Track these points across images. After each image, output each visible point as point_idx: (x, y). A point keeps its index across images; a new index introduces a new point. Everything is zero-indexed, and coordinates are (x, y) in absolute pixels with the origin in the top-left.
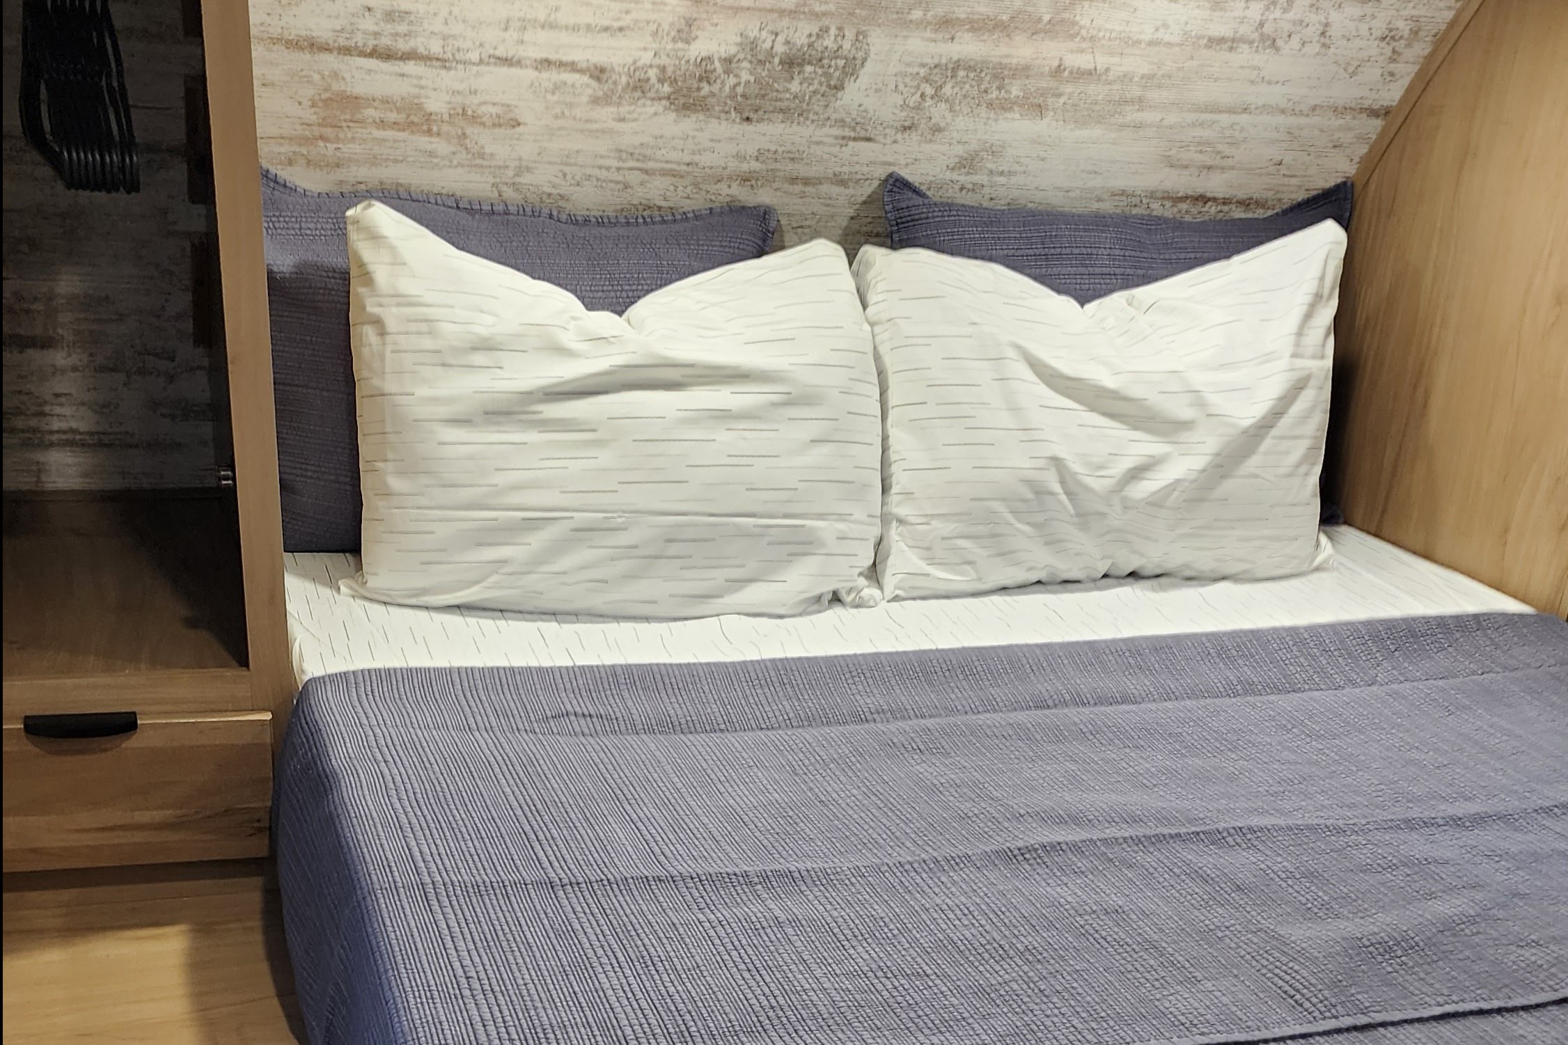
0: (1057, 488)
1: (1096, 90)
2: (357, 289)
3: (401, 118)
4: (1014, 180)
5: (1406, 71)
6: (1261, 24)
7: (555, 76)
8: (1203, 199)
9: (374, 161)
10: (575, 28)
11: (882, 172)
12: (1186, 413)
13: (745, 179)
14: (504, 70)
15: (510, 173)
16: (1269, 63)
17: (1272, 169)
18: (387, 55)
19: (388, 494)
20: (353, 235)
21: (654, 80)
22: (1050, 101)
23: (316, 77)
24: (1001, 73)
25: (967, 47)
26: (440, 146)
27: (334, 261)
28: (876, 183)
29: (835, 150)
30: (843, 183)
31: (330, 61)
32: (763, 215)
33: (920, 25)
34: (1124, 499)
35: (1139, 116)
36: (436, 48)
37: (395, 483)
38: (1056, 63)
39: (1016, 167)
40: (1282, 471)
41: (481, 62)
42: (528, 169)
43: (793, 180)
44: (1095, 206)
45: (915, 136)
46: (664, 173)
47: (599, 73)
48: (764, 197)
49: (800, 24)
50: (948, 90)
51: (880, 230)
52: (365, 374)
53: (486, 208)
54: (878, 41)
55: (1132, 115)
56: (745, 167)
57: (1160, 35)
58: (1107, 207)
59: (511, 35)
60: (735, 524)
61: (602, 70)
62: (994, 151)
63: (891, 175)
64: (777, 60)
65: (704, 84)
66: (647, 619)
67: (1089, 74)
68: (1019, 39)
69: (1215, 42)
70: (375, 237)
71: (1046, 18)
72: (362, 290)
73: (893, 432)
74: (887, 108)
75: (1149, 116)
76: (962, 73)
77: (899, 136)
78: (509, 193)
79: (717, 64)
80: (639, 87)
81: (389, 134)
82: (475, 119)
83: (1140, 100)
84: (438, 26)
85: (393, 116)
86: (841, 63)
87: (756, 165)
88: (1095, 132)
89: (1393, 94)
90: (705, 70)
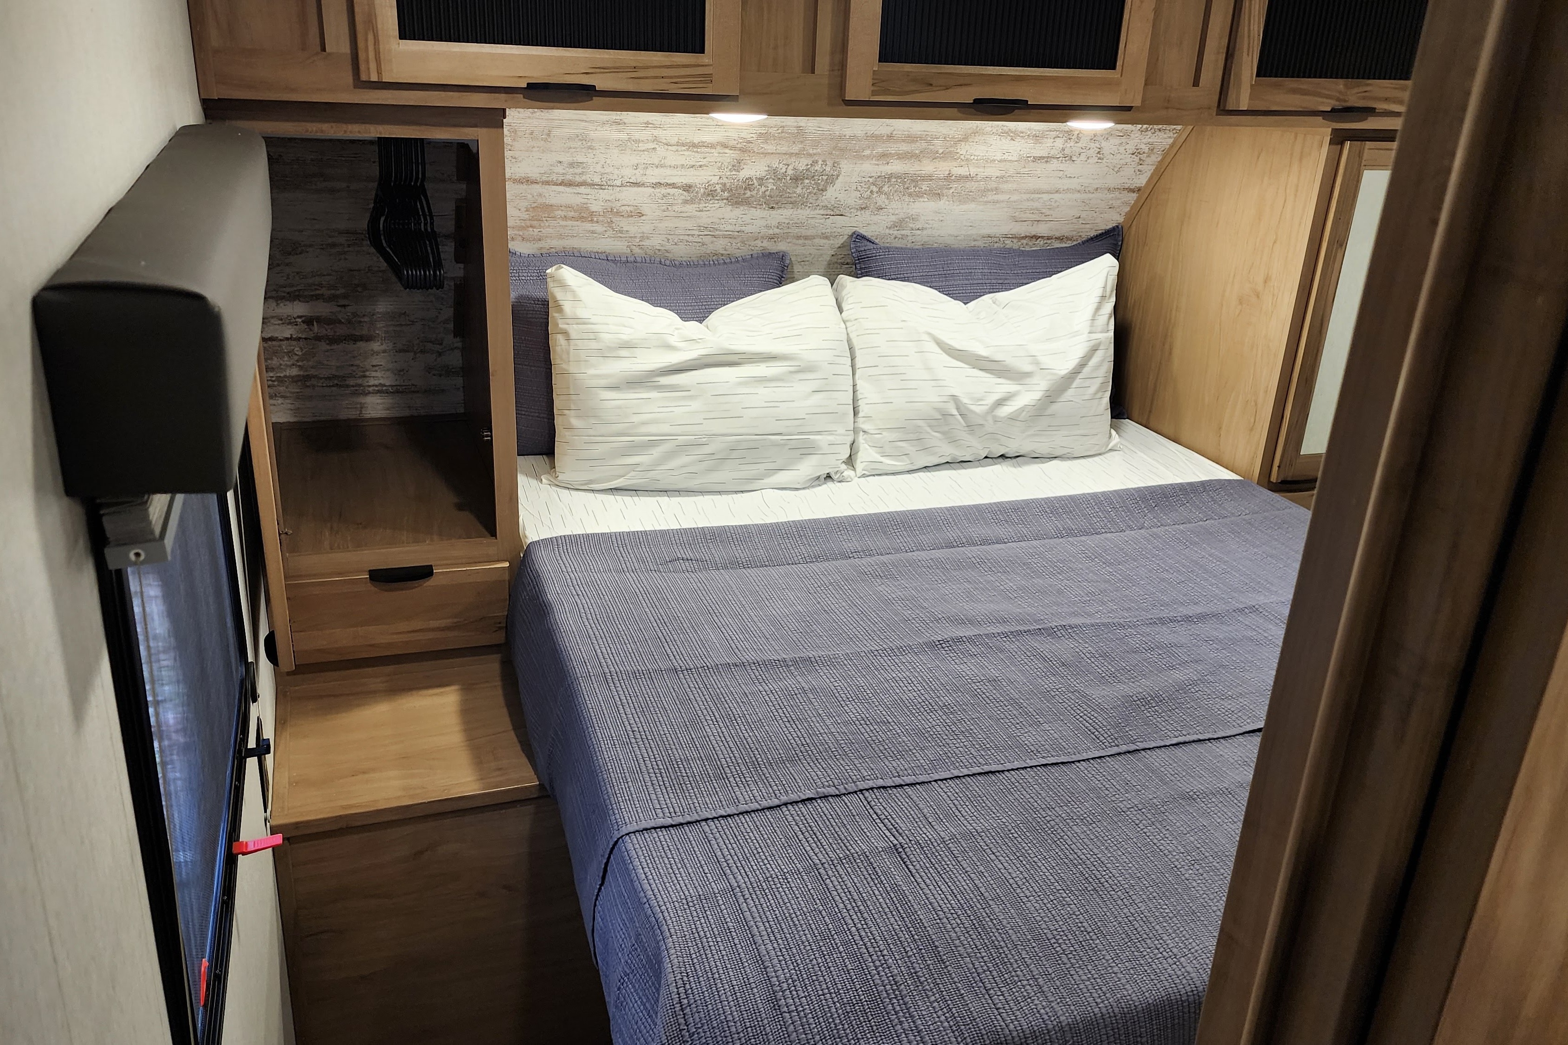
0: (955, 412)
1: (971, 185)
2: (553, 314)
3: (576, 215)
4: (925, 232)
5: (1148, 170)
6: (1063, 150)
7: (664, 191)
8: (1036, 237)
10: (675, 167)
11: (849, 232)
12: (1027, 368)
13: (771, 238)
14: (636, 189)
15: (638, 240)
16: (1069, 168)
17: (1075, 221)
18: (570, 184)
19: (570, 428)
20: (551, 284)
21: (719, 190)
22: (945, 191)
23: (530, 196)
24: (916, 179)
25: (896, 167)
26: (599, 228)
27: (539, 294)
28: (846, 237)
29: (822, 221)
30: (827, 238)
31: (537, 188)
32: (782, 257)
33: (868, 157)
34: (994, 417)
35: (996, 197)
36: (597, 180)
37: (575, 422)
38: (947, 173)
39: (927, 226)
40: (1086, 397)
41: (622, 186)
42: (648, 238)
43: (799, 237)
44: (973, 244)
45: (868, 212)
46: (725, 237)
47: (688, 188)
48: (782, 247)
49: (802, 160)
50: (886, 189)
51: (849, 261)
52: (558, 361)
53: (624, 259)
54: (846, 166)
55: (991, 197)
56: (771, 232)
57: (1005, 157)
58: (980, 244)
59: (640, 171)
60: (770, 440)
61: (690, 187)
62: (914, 219)
63: (854, 233)
64: (788, 178)
65: (748, 191)
66: (719, 493)
67: (968, 178)
68: (925, 161)
69: (1036, 159)
70: (563, 285)
71: (941, 151)
72: (556, 315)
73: (859, 383)
74: (852, 199)
75: (1001, 197)
76: (893, 180)
77: (859, 213)
78: (637, 250)
79: (755, 181)
80: (711, 194)
81: (570, 223)
82: (618, 214)
83: (996, 189)
84: (598, 168)
85: (572, 214)
86: (825, 178)
87: (777, 231)
88: (972, 206)
89: (1142, 181)
90: (748, 184)
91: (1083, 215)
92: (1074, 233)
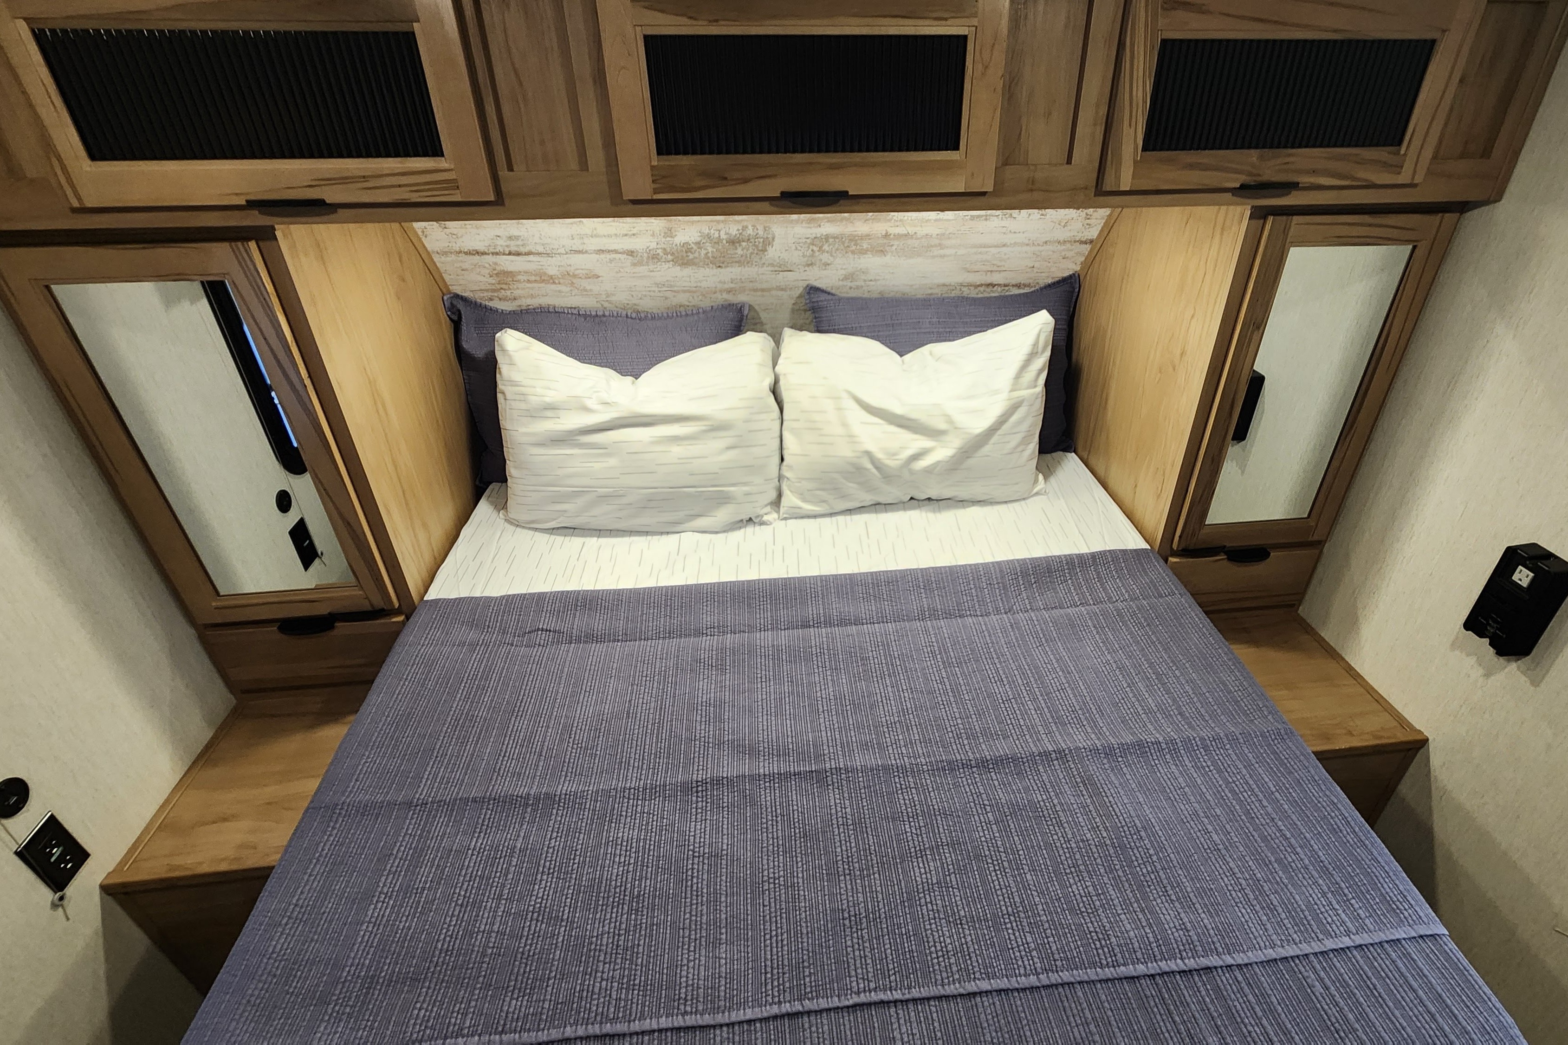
1: (912, 242)
3: (538, 278)
4: (878, 283)
5: (1097, 223)
7: (608, 256)
8: (993, 285)
9: (532, 296)
10: (609, 236)
11: (805, 284)
12: (942, 426)
13: (729, 291)
14: (581, 256)
15: (604, 296)
16: (1013, 225)
17: (1029, 270)
18: (518, 254)
21: (661, 254)
22: (887, 248)
23: (487, 266)
24: (854, 239)
25: (829, 229)
26: (563, 288)
28: (801, 289)
29: (774, 276)
30: (782, 290)
31: (490, 259)
35: (942, 252)
36: (540, 249)
38: (884, 233)
39: (877, 278)
41: (567, 253)
42: (613, 295)
43: (755, 290)
44: (930, 292)
45: (816, 268)
46: (684, 291)
47: (631, 253)
48: (741, 298)
49: (731, 226)
50: (826, 247)
53: (594, 313)
54: (777, 230)
55: (938, 252)
56: (727, 286)
58: (937, 291)
61: (632, 252)
62: (863, 272)
63: (808, 285)
64: (724, 242)
65: (689, 254)
75: (948, 252)
76: (831, 240)
77: (806, 268)
78: (606, 305)
79: (693, 245)
80: (654, 257)
81: (536, 285)
82: (575, 276)
83: (940, 244)
85: (533, 278)
87: (732, 285)
88: (919, 260)
89: (1092, 233)
90: (687, 248)
91: (1037, 265)
92: (1031, 281)
